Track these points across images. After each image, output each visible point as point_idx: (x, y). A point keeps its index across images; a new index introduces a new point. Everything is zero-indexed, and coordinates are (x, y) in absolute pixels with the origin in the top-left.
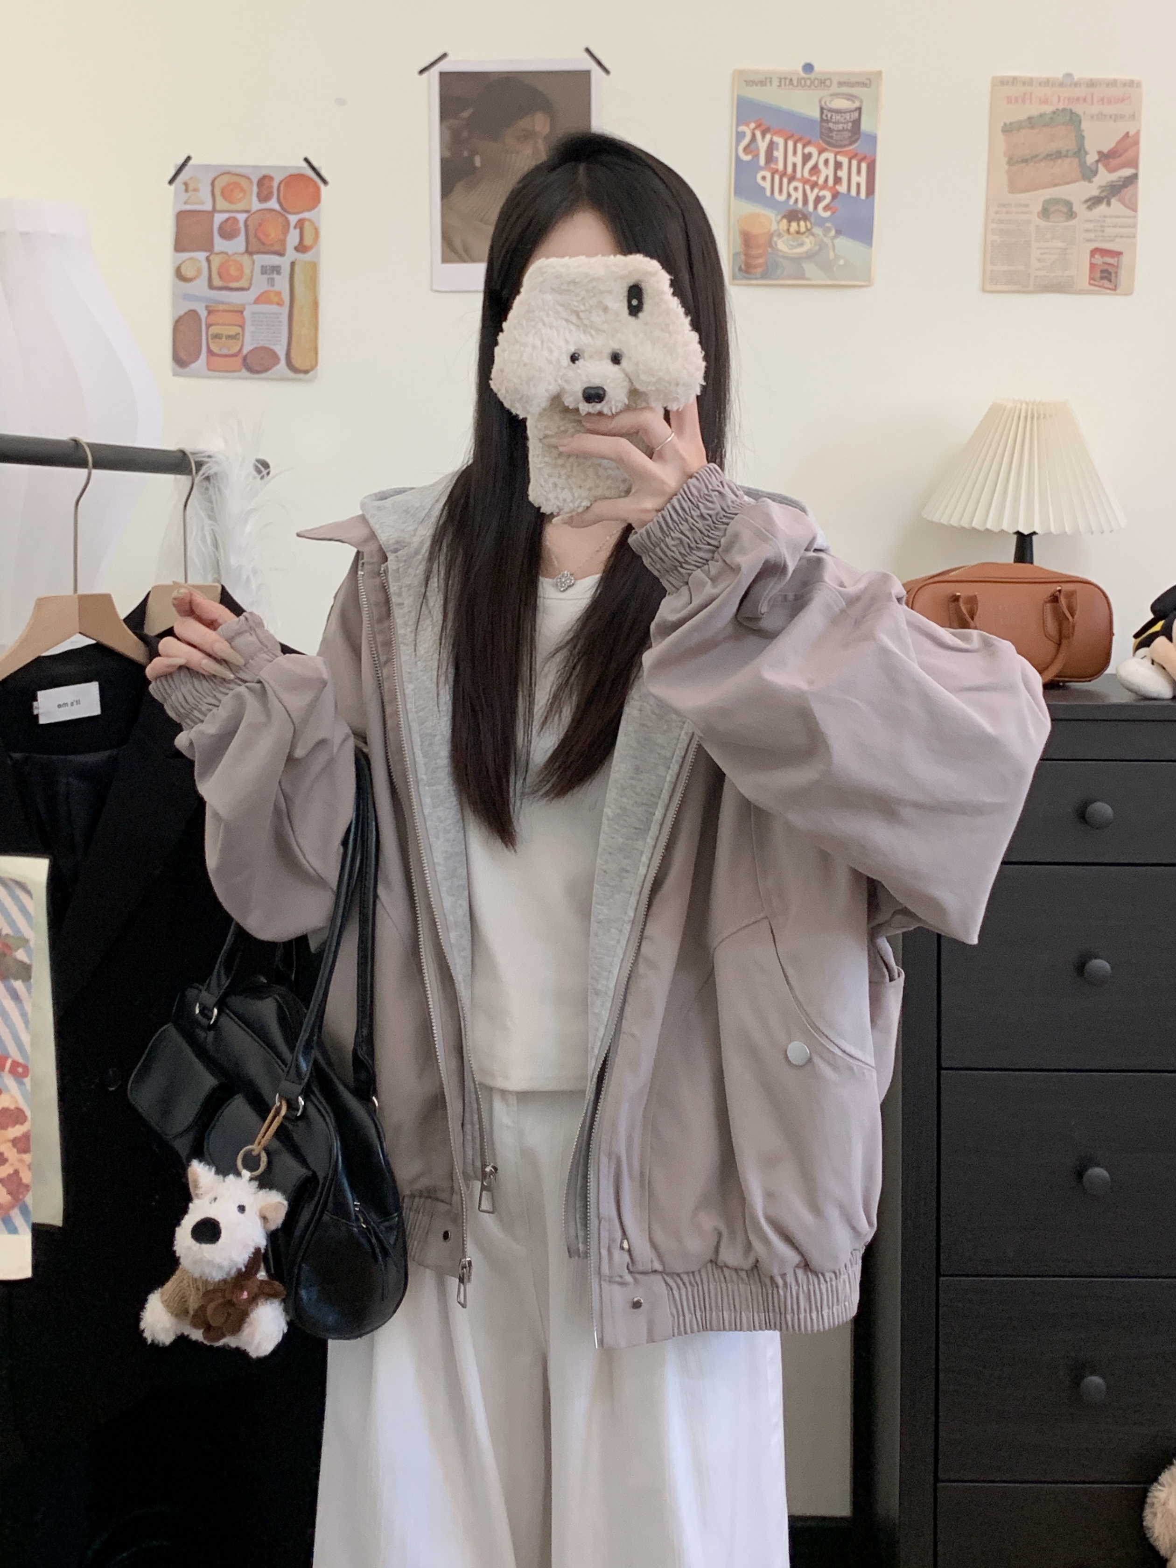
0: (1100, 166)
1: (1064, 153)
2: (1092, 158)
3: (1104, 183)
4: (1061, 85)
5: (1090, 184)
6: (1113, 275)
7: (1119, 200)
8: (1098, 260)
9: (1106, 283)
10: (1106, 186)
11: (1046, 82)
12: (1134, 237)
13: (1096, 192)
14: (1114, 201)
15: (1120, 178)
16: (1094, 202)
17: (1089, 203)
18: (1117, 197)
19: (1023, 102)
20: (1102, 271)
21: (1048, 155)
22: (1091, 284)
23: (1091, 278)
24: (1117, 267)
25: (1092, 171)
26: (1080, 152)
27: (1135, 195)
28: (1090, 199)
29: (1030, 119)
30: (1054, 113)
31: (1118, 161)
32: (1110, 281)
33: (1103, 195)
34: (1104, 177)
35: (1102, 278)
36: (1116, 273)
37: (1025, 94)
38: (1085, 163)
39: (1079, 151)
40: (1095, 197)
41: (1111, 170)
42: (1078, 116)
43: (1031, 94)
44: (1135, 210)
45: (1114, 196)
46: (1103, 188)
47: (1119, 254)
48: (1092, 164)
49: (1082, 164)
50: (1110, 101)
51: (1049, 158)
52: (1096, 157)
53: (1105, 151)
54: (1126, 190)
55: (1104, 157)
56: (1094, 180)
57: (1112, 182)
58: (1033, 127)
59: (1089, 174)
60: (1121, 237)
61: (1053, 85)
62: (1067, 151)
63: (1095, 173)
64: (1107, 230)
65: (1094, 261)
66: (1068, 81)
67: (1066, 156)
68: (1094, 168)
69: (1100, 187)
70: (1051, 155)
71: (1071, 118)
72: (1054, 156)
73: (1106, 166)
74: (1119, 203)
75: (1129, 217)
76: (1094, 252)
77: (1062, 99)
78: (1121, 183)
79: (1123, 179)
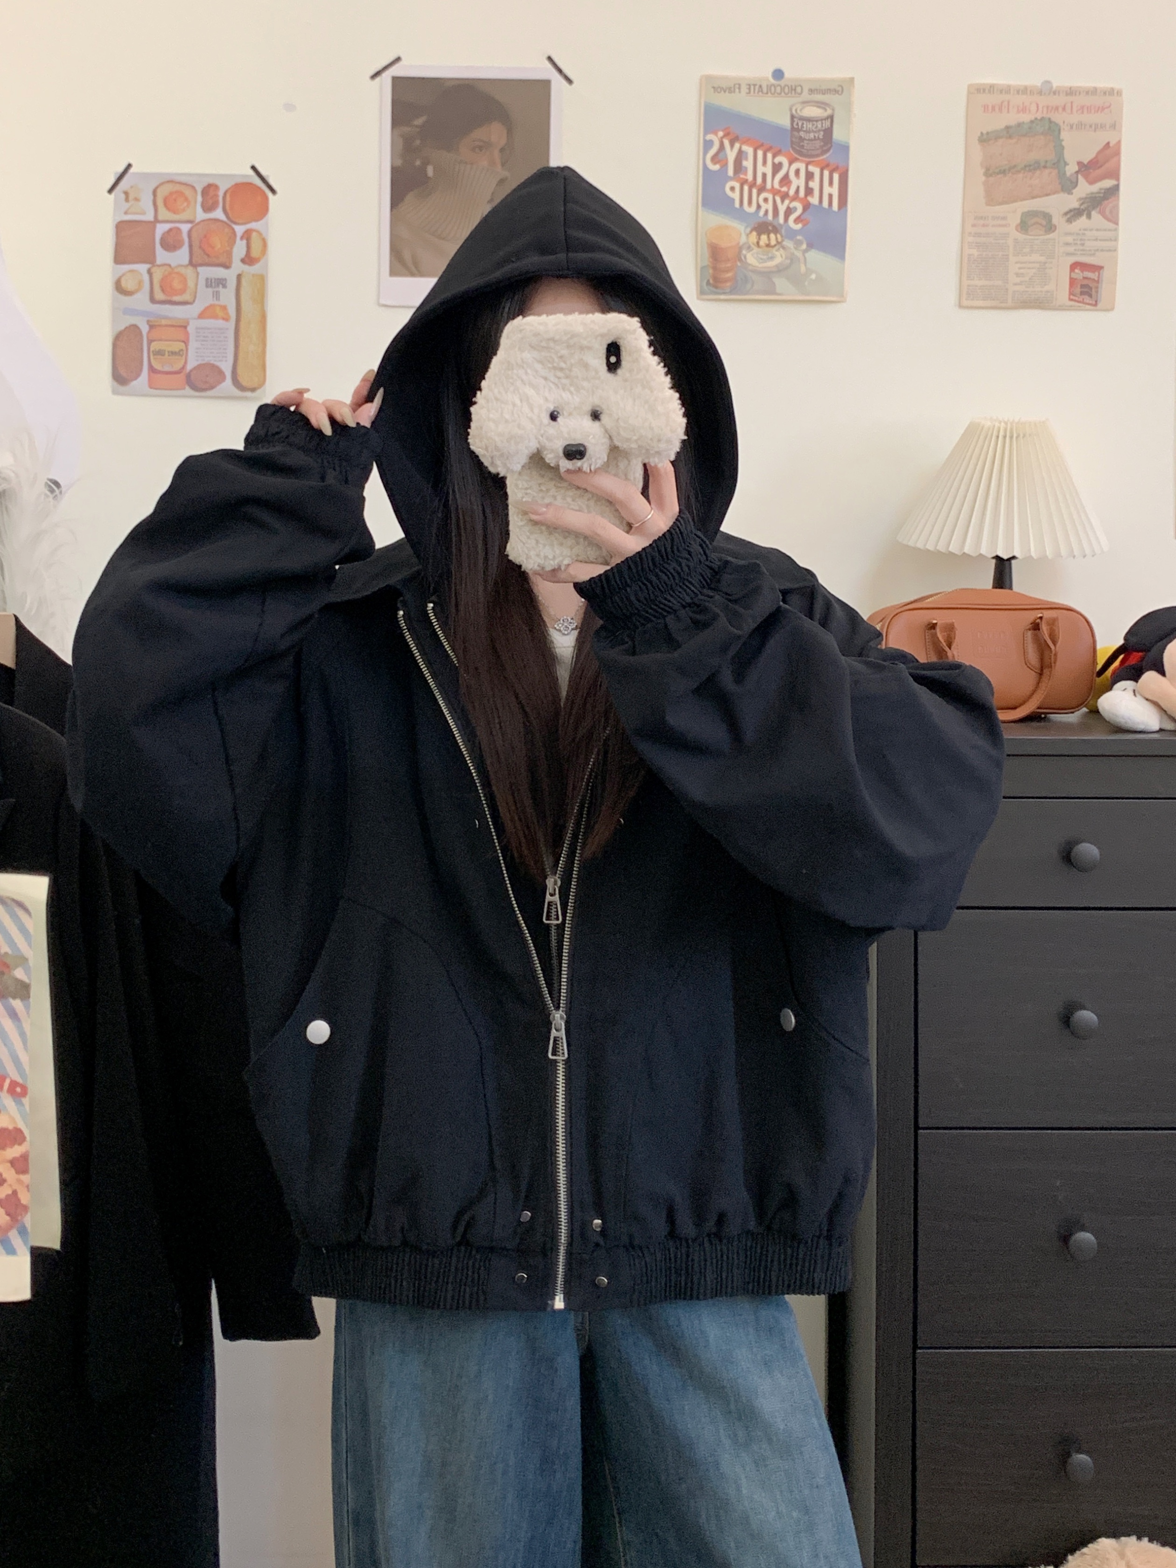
0: (1080, 176)
1: (1043, 164)
2: (1071, 169)
3: (1084, 195)
4: (1040, 93)
5: (1070, 196)
6: (1093, 290)
7: (1100, 212)
8: (1078, 274)
9: (1087, 299)
10: (1086, 198)
11: (1024, 91)
12: (1115, 250)
13: (1076, 205)
14: (1094, 213)
15: (1101, 189)
16: (1074, 214)
17: (1068, 216)
18: (1098, 209)
19: (1000, 110)
20: (1082, 286)
21: (1025, 166)
22: (1071, 300)
23: (1071, 293)
24: (1098, 282)
25: (1072, 182)
26: (1059, 163)
27: (1116, 207)
28: (1071, 211)
29: (1008, 128)
30: (1032, 122)
31: (1099, 172)
32: (1090, 296)
33: (1082, 207)
34: (1084, 188)
35: (1082, 293)
36: (1097, 288)
37: (1002, 103)
38: (1065, 173)
39: (1059, 161)
40: (1075, 209)
41: (1092, 183)
42: (1057, 125)
43: (1009, 102)
44: (1117, 224)
45: (1094, 208)
46: (1083, 201)
47: (1098, 268)
48: (1072, 175)
49: (1062, 175)
50: (1089, 109)
51: (1027, 169)
52: (1076, 168)
53: (1086, 162)
54: (1106, 202)
55: (1085, 168)
56: (1074, 191)
57: (1092, 193)
58: (1010, 137)
59: (1068, 186)
60: (1102, 250)
61: (1032, 93)
62: (1046, 162)
63: (1075, 184)
64: (1088, 243)
65: (1074, 276)
66: (1047, 89)
67: (1045, 167)
68: (1074, 180)
69: (1080, 199)
70: (1030, 166)
71: (1050, 128)
72: (1032, 168)
73: (1086, 177)
74: (1100, 217)
75: (1110, 230)
76: (1074, 266)
77: (1040, 109)
78: (1102, 195)
79: (1103, 191)
